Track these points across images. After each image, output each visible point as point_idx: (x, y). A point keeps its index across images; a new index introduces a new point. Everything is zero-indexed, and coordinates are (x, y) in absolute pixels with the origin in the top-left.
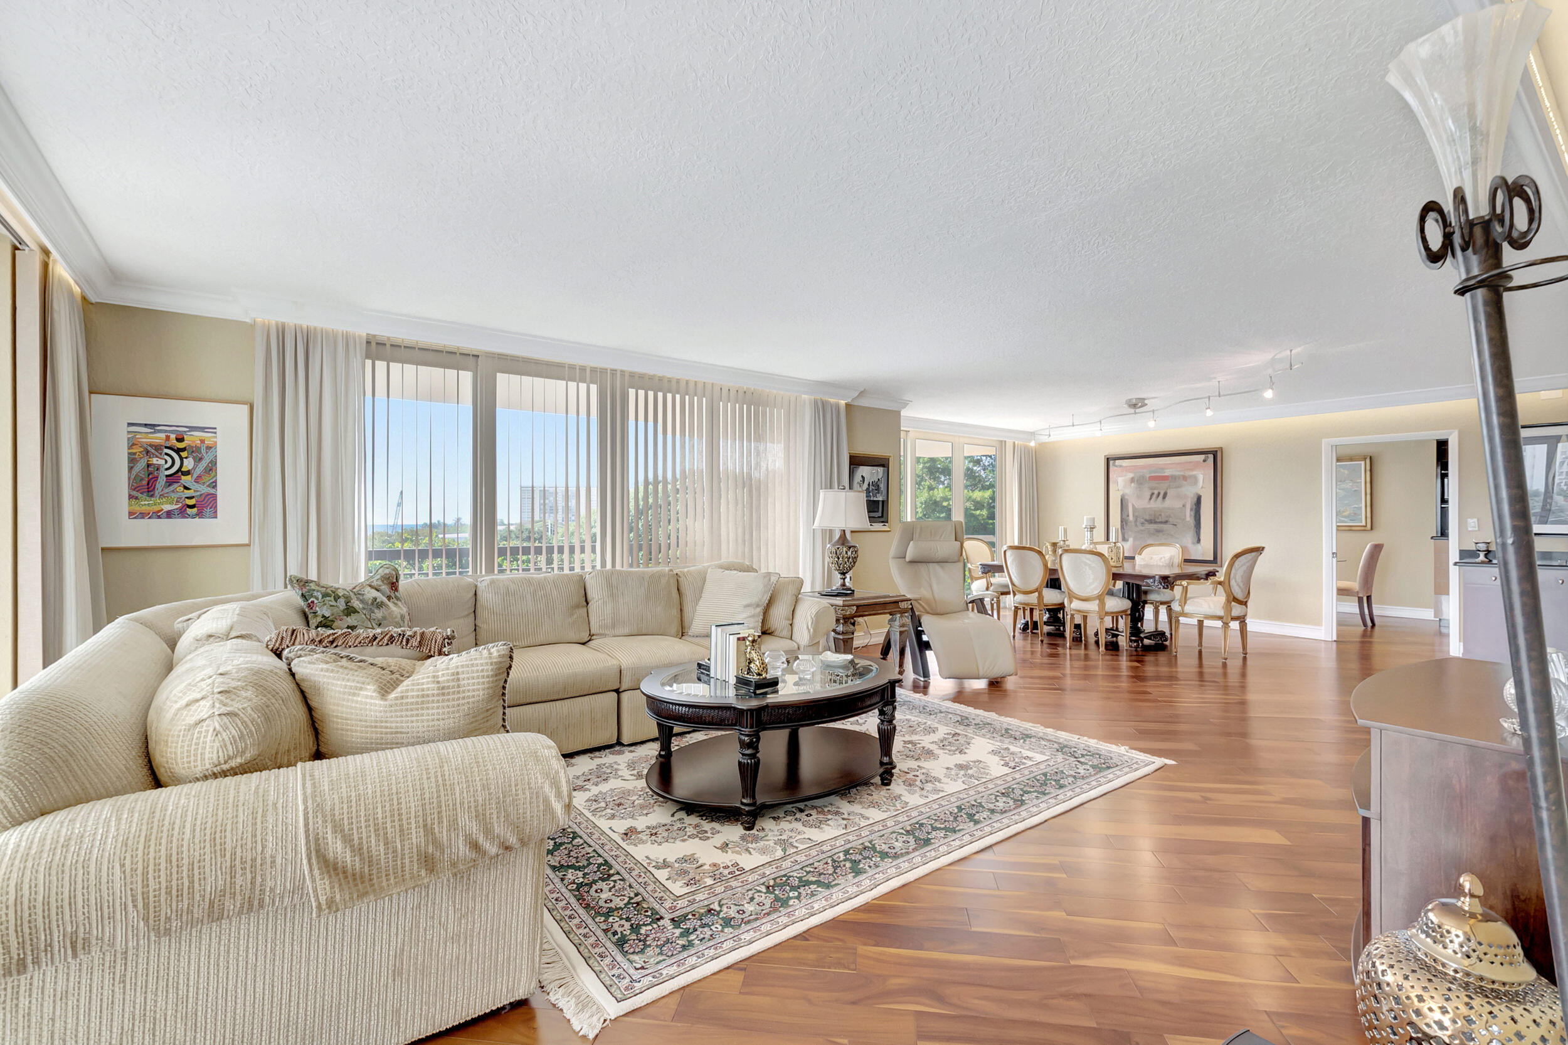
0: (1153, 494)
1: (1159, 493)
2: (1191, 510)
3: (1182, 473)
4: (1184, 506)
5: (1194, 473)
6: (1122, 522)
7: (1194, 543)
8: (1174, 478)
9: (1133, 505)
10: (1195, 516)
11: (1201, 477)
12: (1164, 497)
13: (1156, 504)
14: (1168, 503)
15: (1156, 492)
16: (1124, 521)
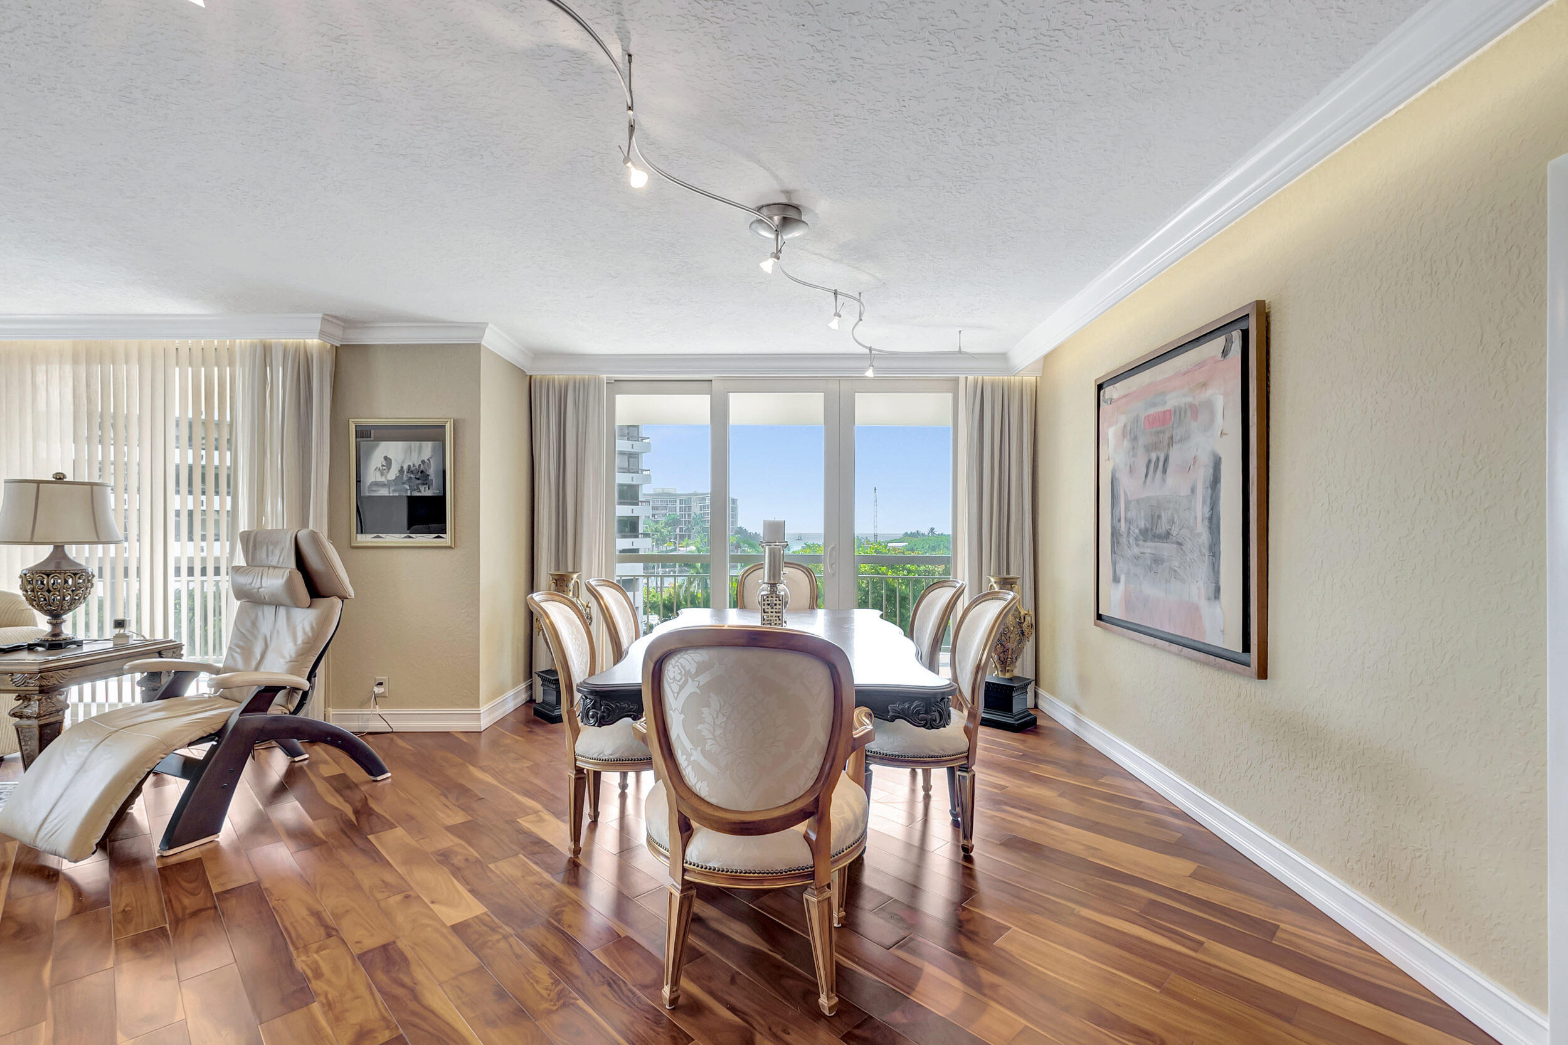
0: (1150, 461)
1: (1158, 459)
2: (1204, 503)
3: (1189, 400)
4: (1193, 491)
5: (1209, 393)
6: (1112, 535)
7: (1209, 599)
8: (1179, 414)
9: (1125, 494)
10: (1211, 519)
11: (1219, 402)
12: (1165, 471)
13: (1155, 490)
14: (1171, 480)
15: (1154, 456)
16: (1115, 533)
